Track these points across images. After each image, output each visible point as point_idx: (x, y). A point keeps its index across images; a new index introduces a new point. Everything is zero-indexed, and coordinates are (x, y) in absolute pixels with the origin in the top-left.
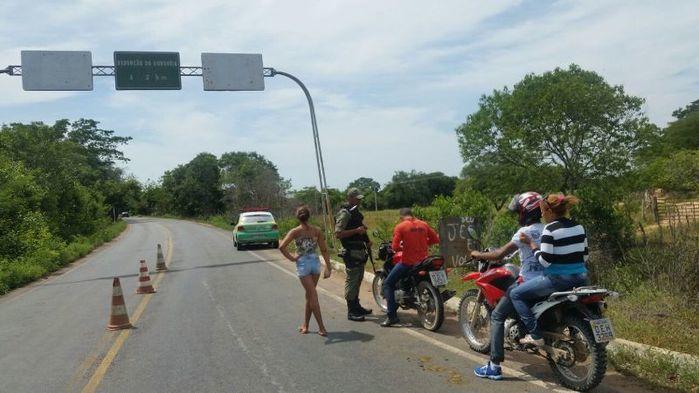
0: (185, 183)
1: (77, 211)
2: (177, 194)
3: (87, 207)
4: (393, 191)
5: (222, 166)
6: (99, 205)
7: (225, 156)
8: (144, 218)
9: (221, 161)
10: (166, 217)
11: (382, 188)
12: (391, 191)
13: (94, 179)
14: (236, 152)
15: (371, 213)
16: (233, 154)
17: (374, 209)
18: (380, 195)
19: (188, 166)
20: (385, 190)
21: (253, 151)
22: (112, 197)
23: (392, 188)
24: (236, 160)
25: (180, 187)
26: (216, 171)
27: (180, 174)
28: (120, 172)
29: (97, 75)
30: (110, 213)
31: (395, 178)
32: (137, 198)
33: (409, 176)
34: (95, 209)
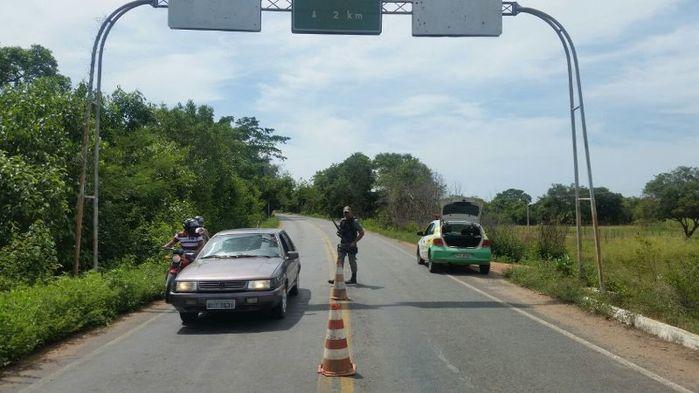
0: (337, 183)
1: (232, 204)
2: (328, 194)
3: (244, 200)
4: (548, 205)
5: (375, 167)
6: (255, 200)
7: (379, 157)
8: (294, 215)
9: (374, 162)
10: (315, 217)
11: (534, 201)
12: (545, 206)
13: (252, 172)
14: (391, 153)
15: (522, 227)
16: (387, 155)
17: (526, 224)
18: (533, 208)
19: (342, 165)
20: (539, 203)
21: (408, 153)
22: (268, 193)
23: (547, 201)
24: (389, 161)
25: (332, 186)
26: (368, 172)
27: (332, 174)
28: (276, 169)
29: (268, 9)
30: (265, 209)
31: (551, 192)
32: (288, 196)
33: (568, 190)
34: (250, 204)
